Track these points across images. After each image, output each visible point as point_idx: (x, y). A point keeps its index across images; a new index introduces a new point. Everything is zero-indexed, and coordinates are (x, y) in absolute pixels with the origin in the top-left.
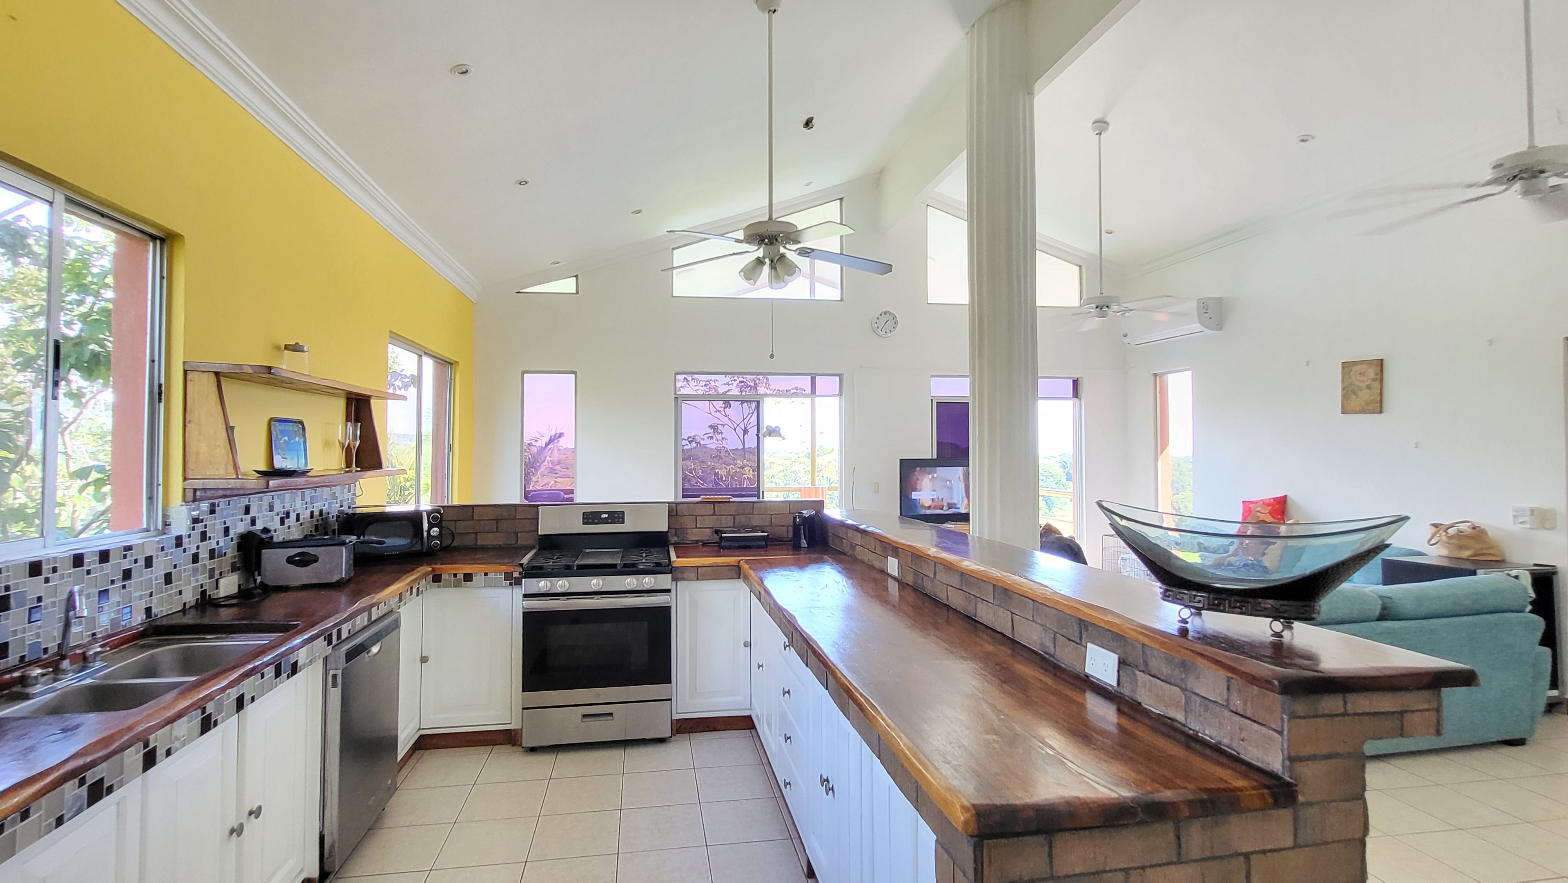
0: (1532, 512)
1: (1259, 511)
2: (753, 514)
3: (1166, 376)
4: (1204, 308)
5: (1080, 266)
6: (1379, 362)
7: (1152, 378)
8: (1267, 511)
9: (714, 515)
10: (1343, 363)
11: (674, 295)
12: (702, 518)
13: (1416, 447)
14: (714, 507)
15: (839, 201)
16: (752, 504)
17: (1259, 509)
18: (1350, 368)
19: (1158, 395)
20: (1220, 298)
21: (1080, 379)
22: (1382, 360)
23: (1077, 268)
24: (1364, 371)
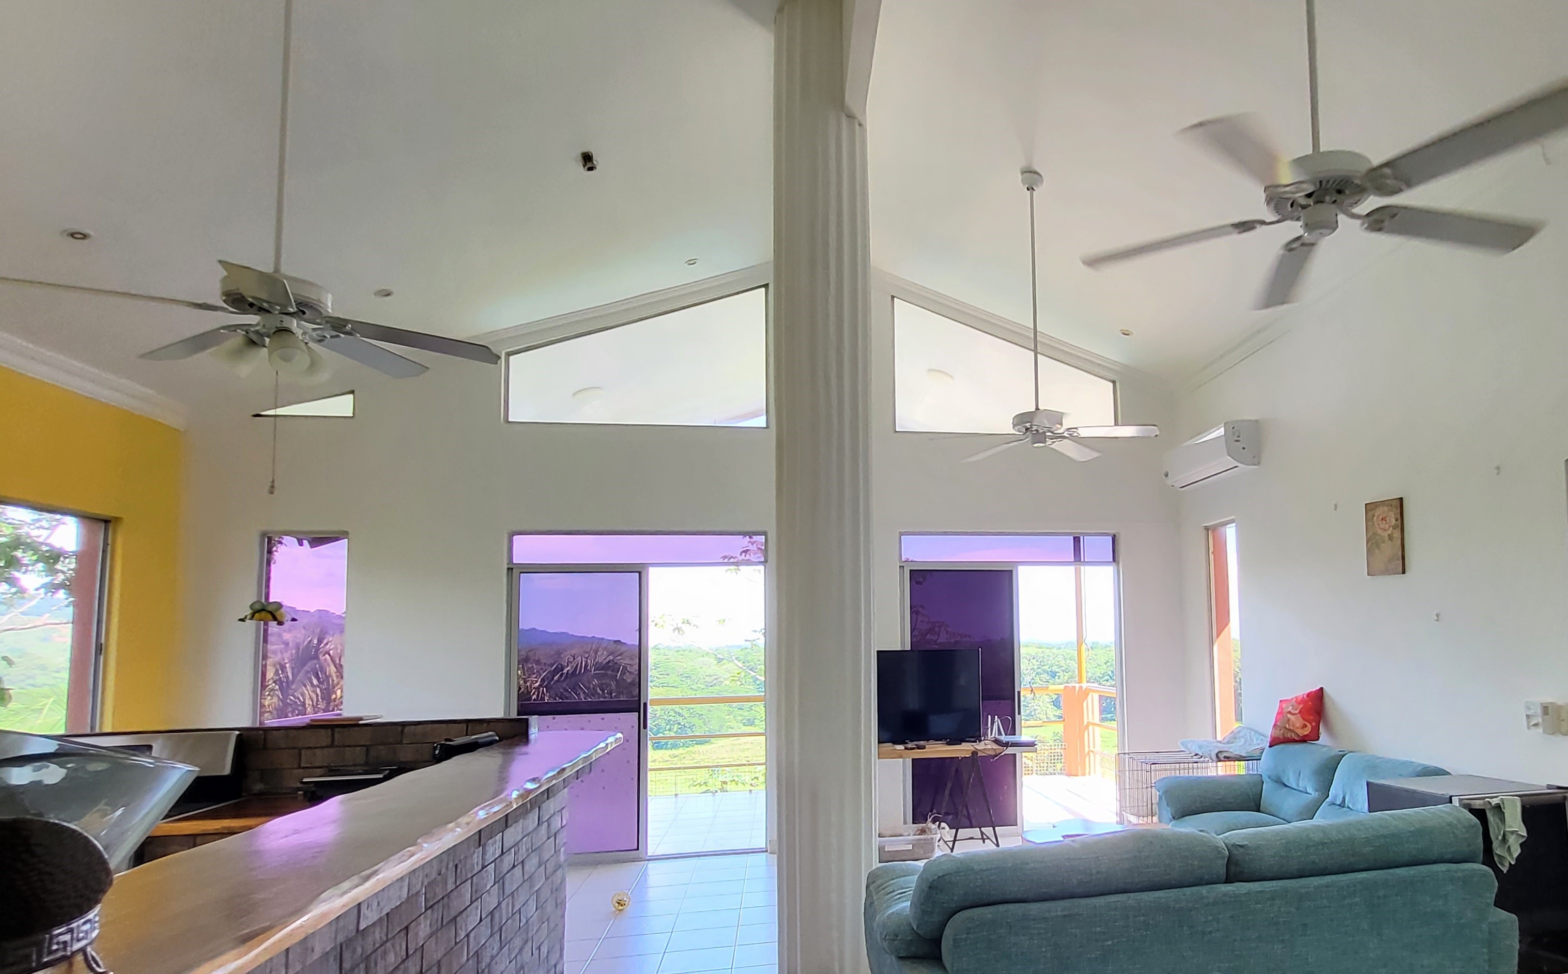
0: (1545, 709)
1: (1290, 712)
2: (401, 743)
3: (1223, 529)
4: (1234, 434)
5: (1114, 382)
6: (1398, 501)
7: (1204, 532)
8: (1297, 712)
9: (332, 745)
10: (1366, 504)
11: (510, 420)
12: (309, 752)
13: (1437, 620)
14: (333, 735)
15: (763, 289)
16: (400, 728)
17: (1290, 709)
18: (1372, 512)
19: (1212, 556)
20: (1257, 421)
21: (1116, 535)
22: (1402, 498)
23: (1111, 385)
24: (1385, 515)
